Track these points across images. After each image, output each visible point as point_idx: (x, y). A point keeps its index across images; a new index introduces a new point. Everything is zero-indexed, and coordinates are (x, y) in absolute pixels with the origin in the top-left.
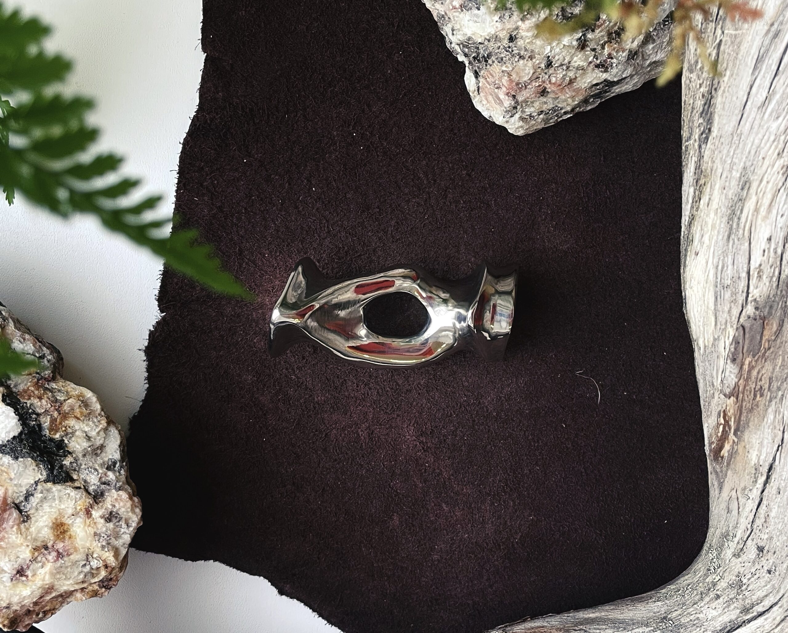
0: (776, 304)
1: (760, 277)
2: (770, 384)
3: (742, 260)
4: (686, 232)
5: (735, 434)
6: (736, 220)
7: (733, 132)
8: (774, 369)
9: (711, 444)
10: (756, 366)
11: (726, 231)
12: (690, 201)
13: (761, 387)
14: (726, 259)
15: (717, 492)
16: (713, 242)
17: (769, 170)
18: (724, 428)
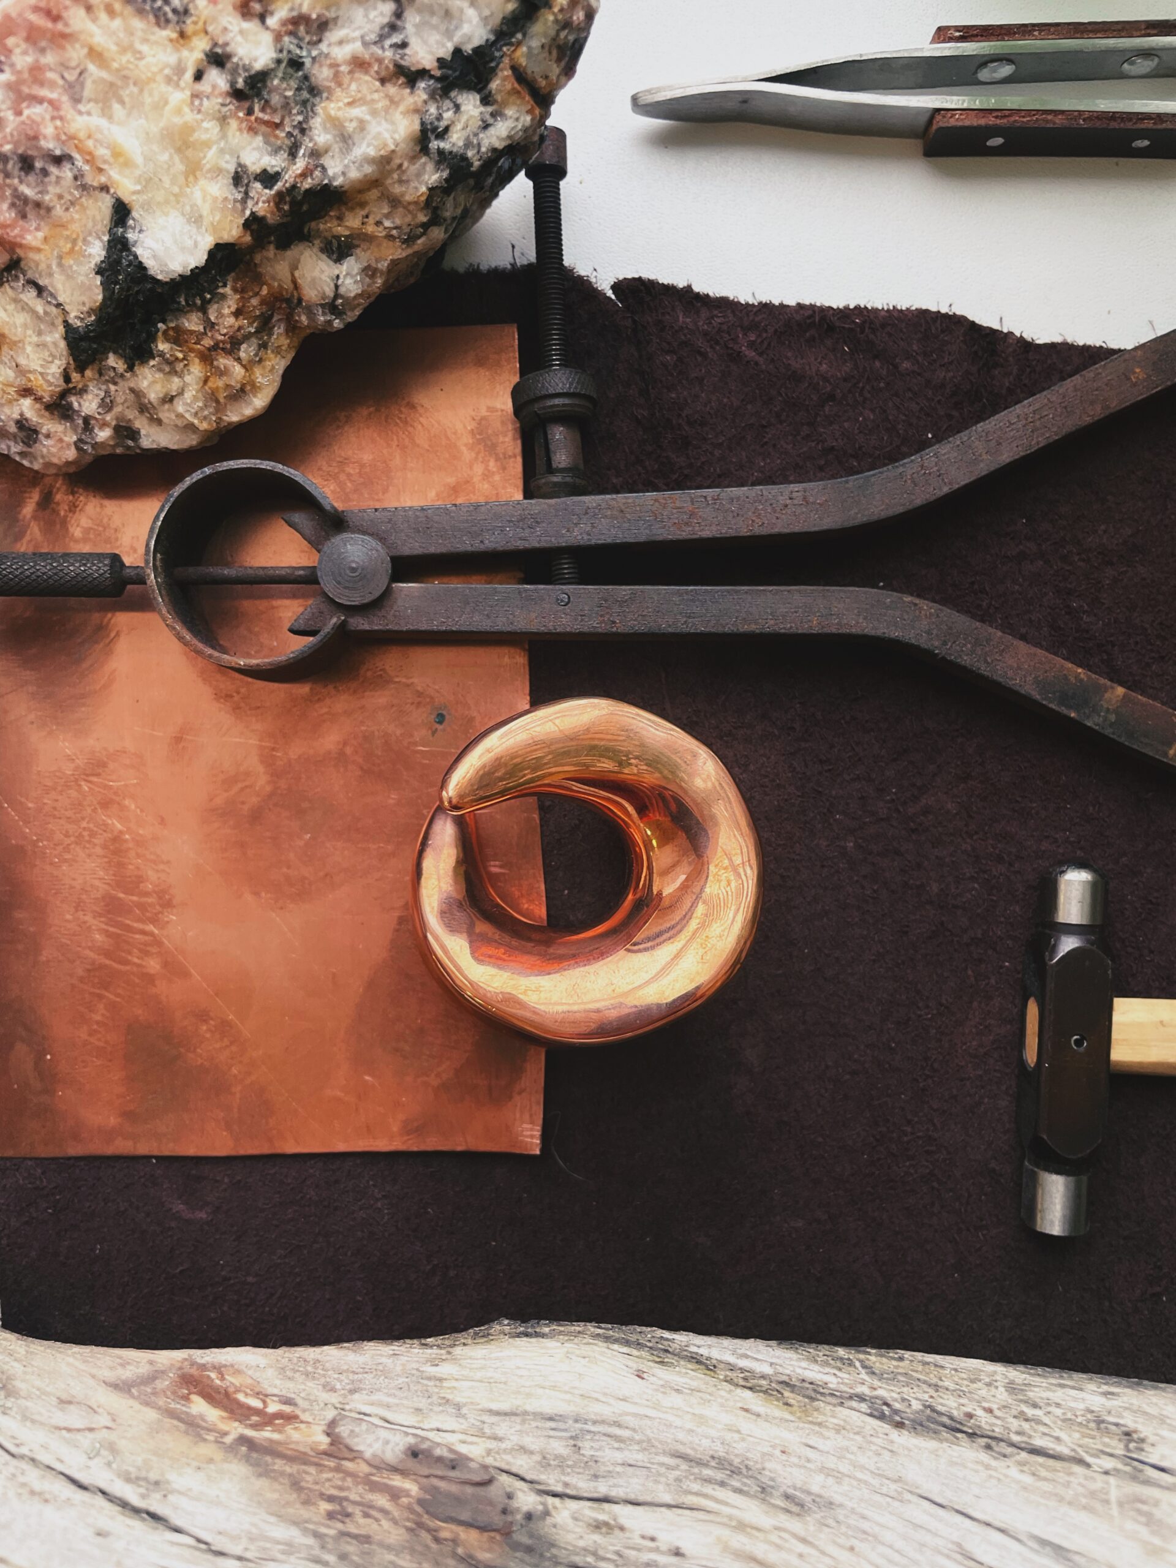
0: (535, 1560)
1: (598, 1526)
2: (356, 1537)
3: (634, 1485)
4: (675, 1347)
5: (243, 1440)
6: (719, 1476)
7: (907, 1484)
8: (389, 1548)
9: (219, 1369)
10: (397, 1504)
11: (693, 1449)
12: (743, 1363)
14: (636, 1447)
16: (670, 1418)
17: (827, 1560)
18: (257, 1412)
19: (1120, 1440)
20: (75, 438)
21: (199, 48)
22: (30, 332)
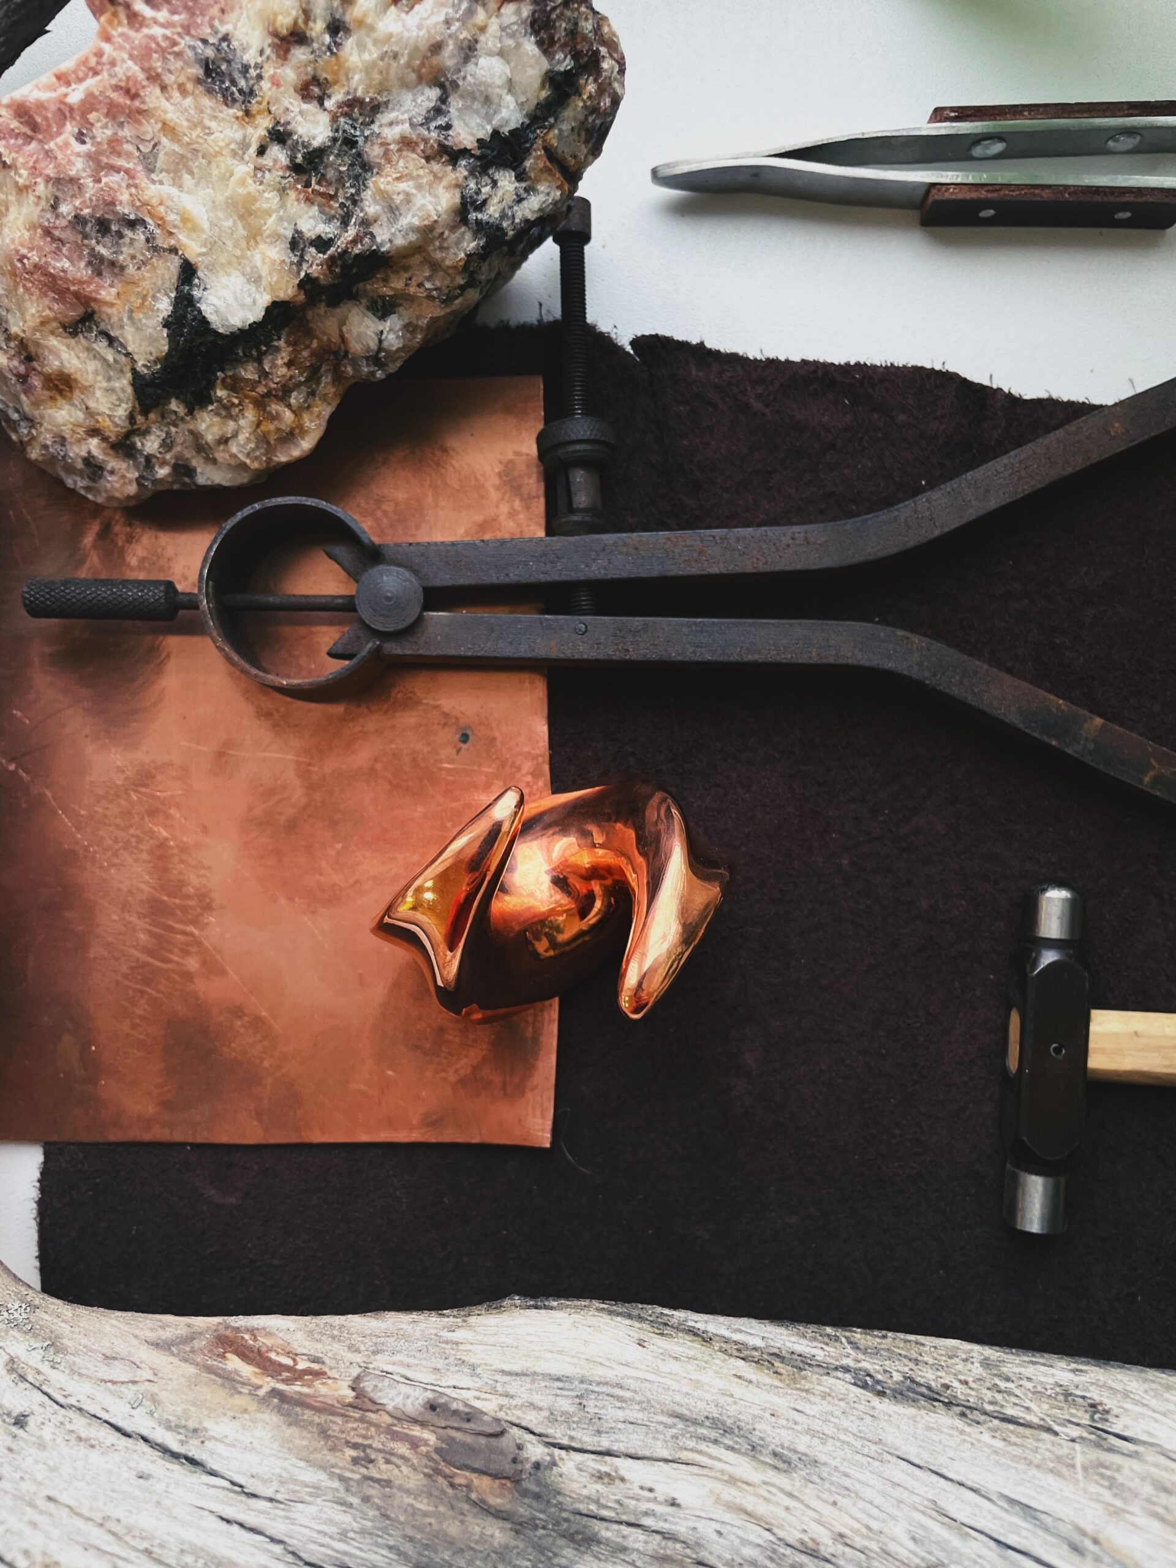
0: (542, 1507)
1: (600, 1477)
2: (378, 1481)
3: (632, 1441)
4: (674, 1321)
5: (274, 1392)
6: (713, 1434)
7: (886, 1445)
8: (408, 1492)
9: (252, 1331)
10: (417, 1452)
11: (689, 1410)
12: (737, 1337)
13: (371, 1461)
14: (637, 1407)
15: (151, 1336)
16: (669, 1382)
17: (811, 1513)
18: (288, 1368)
19: (1086, 1411)
20: (137, 474)
21: (262, 125)
22: (100, 378)
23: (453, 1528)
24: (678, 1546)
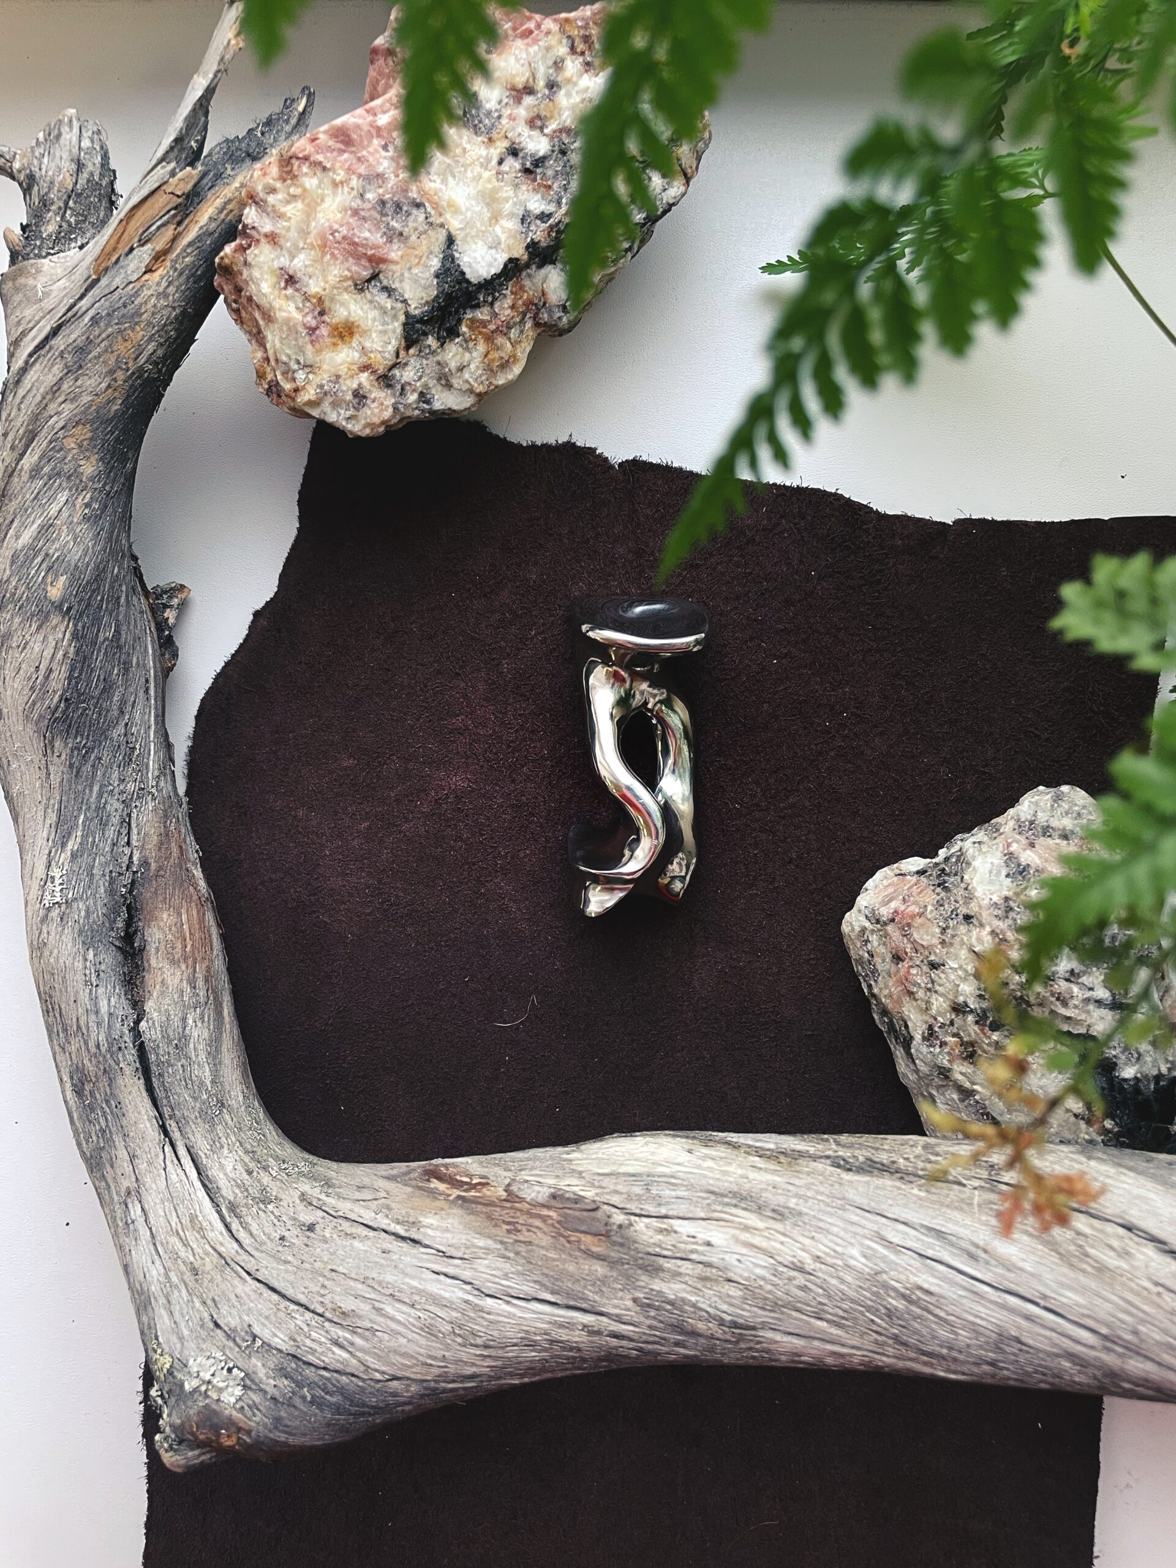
0: (626, 1251)
1: (661, 1231)
2: (524, 1242)
3: (682, 1209)
5: (459, 1197)
6: (734, 1201)
7: (848, 1200)
8: (542, 1247)
9: (446, 1166)
10: (546, 1224)
11: (719, 1188)
12: (758, 1144)
13: (519, 1231)
14: (684, 1189)
15: (384, 1173)
16: (705, 1172)
17: (798, 1245)
18: (467, 1183)
19: (986, 1170)
23: (571, 1268)
24: (714, 1271)
